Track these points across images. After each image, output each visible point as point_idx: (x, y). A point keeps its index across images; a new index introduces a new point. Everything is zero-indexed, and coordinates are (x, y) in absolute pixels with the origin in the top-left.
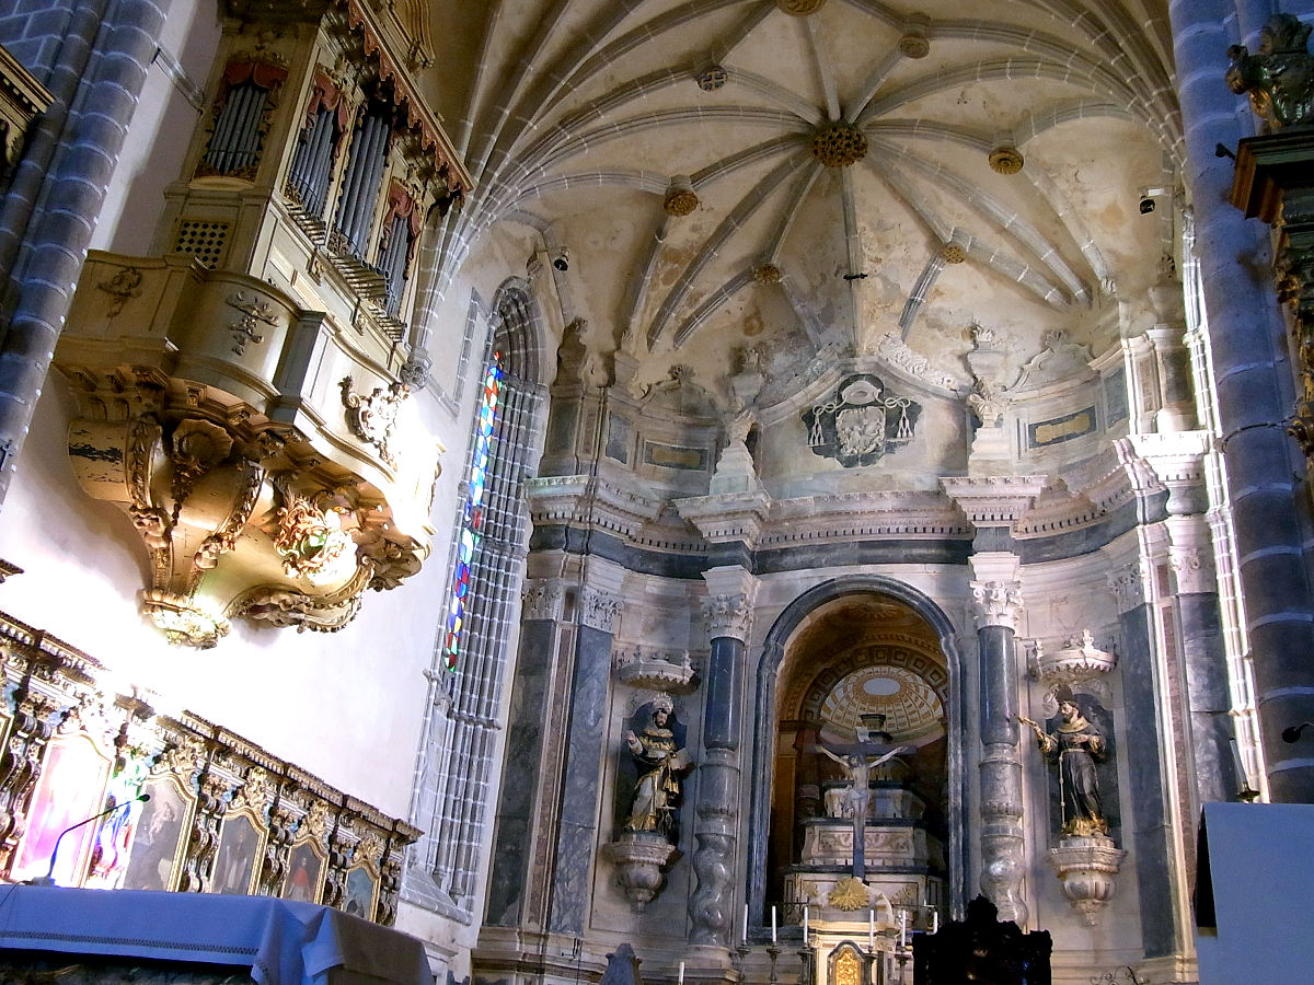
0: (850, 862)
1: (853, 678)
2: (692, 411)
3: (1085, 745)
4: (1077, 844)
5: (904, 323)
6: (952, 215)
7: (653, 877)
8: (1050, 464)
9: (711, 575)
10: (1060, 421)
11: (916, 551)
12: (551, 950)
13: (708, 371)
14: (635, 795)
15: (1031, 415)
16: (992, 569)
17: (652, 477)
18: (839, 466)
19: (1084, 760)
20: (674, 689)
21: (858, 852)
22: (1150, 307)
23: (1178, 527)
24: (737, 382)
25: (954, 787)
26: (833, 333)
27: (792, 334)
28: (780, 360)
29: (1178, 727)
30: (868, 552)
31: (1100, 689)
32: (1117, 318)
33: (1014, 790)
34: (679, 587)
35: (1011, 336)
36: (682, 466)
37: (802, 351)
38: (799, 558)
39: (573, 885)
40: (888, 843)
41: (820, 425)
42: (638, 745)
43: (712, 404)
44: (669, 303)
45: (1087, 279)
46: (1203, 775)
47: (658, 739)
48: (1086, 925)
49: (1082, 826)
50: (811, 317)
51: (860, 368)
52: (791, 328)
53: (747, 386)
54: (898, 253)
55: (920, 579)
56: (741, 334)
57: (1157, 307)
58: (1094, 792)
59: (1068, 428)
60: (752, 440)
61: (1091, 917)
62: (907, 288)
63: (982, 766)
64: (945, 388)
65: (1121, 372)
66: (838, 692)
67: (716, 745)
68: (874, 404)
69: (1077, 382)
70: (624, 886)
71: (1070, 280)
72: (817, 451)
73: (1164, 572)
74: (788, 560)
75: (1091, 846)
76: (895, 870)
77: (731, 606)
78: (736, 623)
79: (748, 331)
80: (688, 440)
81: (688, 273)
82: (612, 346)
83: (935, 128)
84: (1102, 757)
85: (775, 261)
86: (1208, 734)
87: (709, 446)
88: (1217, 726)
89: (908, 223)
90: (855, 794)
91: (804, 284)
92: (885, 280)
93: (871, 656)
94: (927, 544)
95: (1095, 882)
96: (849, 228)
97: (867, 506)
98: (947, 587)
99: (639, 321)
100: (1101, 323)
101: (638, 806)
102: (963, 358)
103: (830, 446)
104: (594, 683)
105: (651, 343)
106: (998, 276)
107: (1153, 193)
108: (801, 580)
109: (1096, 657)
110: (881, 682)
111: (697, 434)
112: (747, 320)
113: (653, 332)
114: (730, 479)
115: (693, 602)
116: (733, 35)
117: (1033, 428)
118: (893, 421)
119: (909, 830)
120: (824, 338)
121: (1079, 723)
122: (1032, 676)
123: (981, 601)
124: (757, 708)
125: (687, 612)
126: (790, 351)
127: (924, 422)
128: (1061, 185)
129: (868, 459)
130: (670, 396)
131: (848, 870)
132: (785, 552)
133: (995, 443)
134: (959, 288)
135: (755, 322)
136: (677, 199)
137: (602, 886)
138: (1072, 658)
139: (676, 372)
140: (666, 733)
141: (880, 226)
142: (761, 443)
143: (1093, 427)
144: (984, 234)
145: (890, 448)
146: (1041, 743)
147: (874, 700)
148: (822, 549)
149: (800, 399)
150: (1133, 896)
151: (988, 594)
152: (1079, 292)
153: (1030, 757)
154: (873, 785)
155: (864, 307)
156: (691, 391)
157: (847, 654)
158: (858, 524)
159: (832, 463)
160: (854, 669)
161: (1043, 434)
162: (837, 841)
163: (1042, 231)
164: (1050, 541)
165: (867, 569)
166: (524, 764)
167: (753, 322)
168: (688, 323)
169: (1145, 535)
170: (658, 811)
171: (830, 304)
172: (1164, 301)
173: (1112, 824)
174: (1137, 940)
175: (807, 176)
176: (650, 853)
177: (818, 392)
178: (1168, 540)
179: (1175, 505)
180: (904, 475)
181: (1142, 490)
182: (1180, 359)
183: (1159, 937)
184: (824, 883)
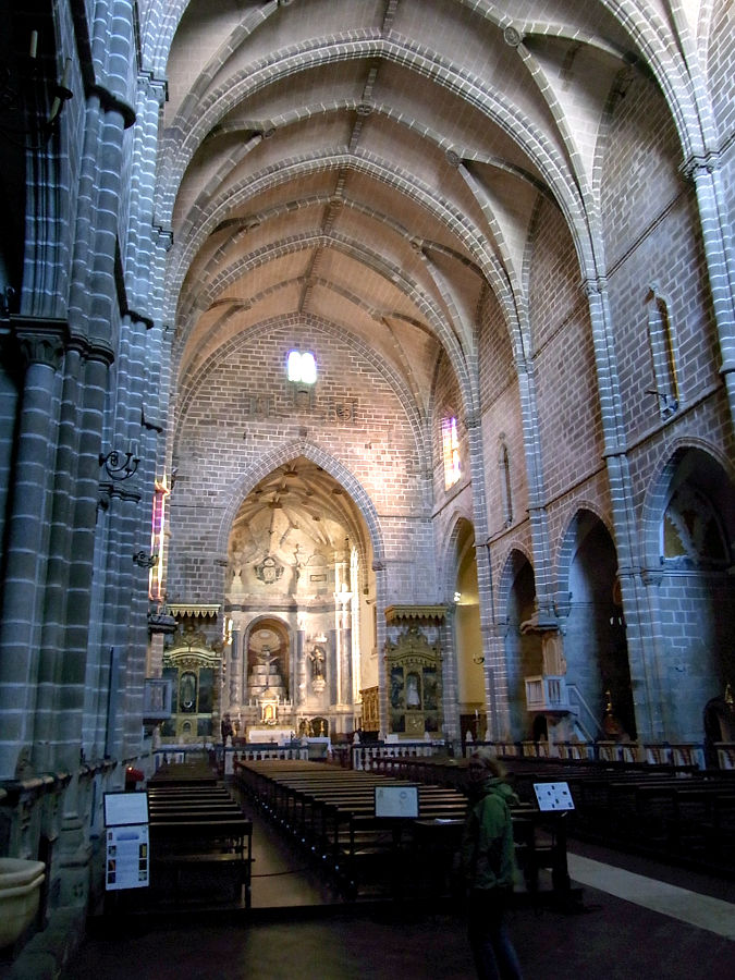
0: (265, 684)
1: (257, 632)
3: (320, 659)
5: (281, 543)
6: (297, 518)
8: (314, 588)
10: (317, 576)
11: (282, 609)
15: (311, 573)
16: (302, 616)
18: (264, 584)
19: (320, 662)
21: (267, 682)
22: (342, 555)
23: (345, 613)
25: (291, 668)
26: (263, 544)
27: (250, 541)
28: (247, 548)
29: (341, 658)
30: (271, 609)
31: (324, 646)
32: (334, 555)
33: (304, 669)
35: (307, 549)
37: (254, 547)
38: (254, 609)
40: (273, 679)
41: (259, 570)
45: (327, 540)
46: (345, 669)
49: (319, 677)
50: (257, 538)
51: (269, 555)
52: (250, 538)
53: (238, 555)
54: (282, 526)
55: (284, 616)
57: (344, 556)
58: (322, 670)
59: (319, 578)
60: (241, 574)
61: (319, 697)
62: (283, 534)
63: (298, 664)
64: (290, 563)
65: (334, 570)
66: (254, 636)
67: (235, 658)
68: (273, 566)
69: (322, 567)
71: (324, 540)
72: (258, 578)
73: (340, 623)
74: (251, 608)
75: (320, 683)
76: (275, 686)
77: (238, 622)
79: (237, 538)
84: (323, 662)
85: (250, 523)
89: (286, 518)
90: (266, 668)
91: (256, 530)
92: (278, 532)
93: (262, 627)
94: (285, 607)
95: (321, 689)
96: (272, 521)
98: (290, 618)
100: (330, 555)
102: (295, 554)
103: (262, 578)
106: (306, 534)
108: (255, 615)
109: (325, 640)
110: (265, 633)
114: (237, 587)
117: (311, 577)
118: (277, 572)
119: (277, 676)
120: (260, 545)
121: (319, 654)
122: (308, 641)
123: (299, 623)
124: (244, 645)
126: (249, 546)
127: (285, 573)
129: (272, 582)
131: (265, 686)
132: (250, 606)
133: (303, 583)
134: (295, 535)
138: (319, 640)
141: (279, 520)
142: (243, 575)
143: (325, 580)
145: (277, 580)
146: (311, 658)
148: (260, 607)
149: (253, 562)
150: (329, 692)
151: (301, 622)
152: (325, 543)
155: (273, 540)
158: (270, 601)
159: (262, 583)
160: (258, 630)
161: (314, 578)
162: (260, 679)
163: (319, 531)
164: (314, 608)
165: (271, 613)
167: (239, 536)
169: (338, 613)
171: (262, 536)
173: (324, 677)
174: (328, 701)
175: (264, 508)
177: (259, 561)
178: (342, 616)
179: (345, 608)
180: (280, 588)
181: (337, 603)
182: (348, 570)
183: (334, 701)
184: (259, 690)
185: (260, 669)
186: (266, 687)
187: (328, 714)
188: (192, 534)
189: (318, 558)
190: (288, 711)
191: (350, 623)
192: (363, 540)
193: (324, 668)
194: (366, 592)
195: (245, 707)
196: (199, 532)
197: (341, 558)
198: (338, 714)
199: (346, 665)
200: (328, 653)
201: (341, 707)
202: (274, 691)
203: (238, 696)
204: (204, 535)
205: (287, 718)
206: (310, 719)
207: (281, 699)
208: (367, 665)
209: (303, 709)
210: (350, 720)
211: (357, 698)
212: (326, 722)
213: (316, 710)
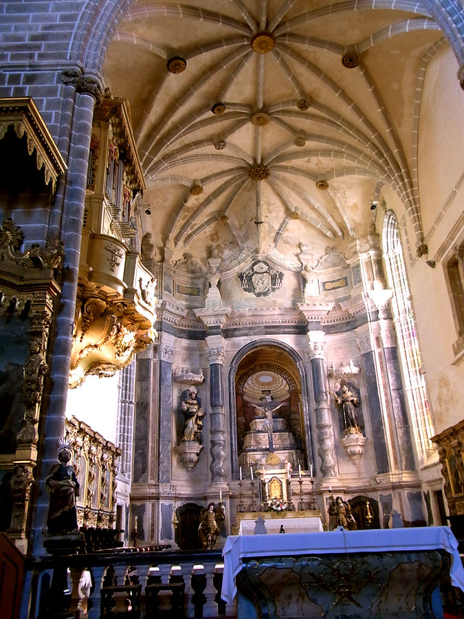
0: (268, 447)
1: (255, 376)
2: (193, 272)
3: (352, 401)
4: (352, 436)
5: (275, 241)
6: (295, 201)
7: (195, 458)
8: (331, 297)
9: (210, 339)
10: (334, 281)
11: (286, 330)
12: (161, 490)
13: (198, 256)
14: (185, 427)
15: (323, 279)
16: (315, 337)
17: (179, 299)
18: (254, 296)
19: (352, 406)
20: (196, 384)
21: (271, 443)
22: (368, 241)
23: (384, 324)
24: (211, 261)
25: (306, 417)
26: (249, 244)
27: (231, 243)
28: (227, 253)
29: (386, 394)
30: (269, 330)
31: (355, 381)
32: (356, 245)
33: (327, 418)
34: (194, 343)
35: (314, 248)
36: (190, 294)
37: (236, 250)
38: (242, 332)
39: (165, 464)
40: (280, 439)
41: (246, 279)
42: (185, 407)
43: (201, 269)
44: (184, 228)
45: (343, 228)
46: (396, 411)
47: (192, 404)
48: (354, 464)
49: (353, 430)
50: (240, 237)
51: (260, 257)
52: (231, 240)
53: (214, 263)
54: (274, 214)
55: (288, 340)
56: (210, 242)
57: (371, 242)
58: (356, 418)
59: (337, 284)
60: (219, 285)
61: (357, 462)
62: (277, 227)
63: (316, 410)
64: (292, 267)
65: (358, 266)
66: (249, 381)
67: (216, 406)
68: (266, 272)
69: (340, 267)
70: (183, 462)
71: (337, 229)
72: (245, 290)
73: (378, 339)
74: (237, 332)
75: (355, 436)
76: (284, 449)
77: (218, 351)
78: (220, 358)
79: (212, 240)
80: (192, 284)
81: (192, 217)
82: (162, 245)
83: (295, 170)
84: (357, 405)
85: (226, 214)
86: (396, 397)
87: (201, 286)
88: (399, 394)
89: (279, 203)
90: (267, 421)
91: (237, 224)
92: (269, 224)
93: (261, 367)
94: (289, 327)
95: (358, 449)
96: (258, 204)
97: (268, 313)
98: (298, 343)
99: (172, 235)
100: (350, 246)
101: (187, 431)
102: (297, 255)
103: (251, 289)
104: (166, 383)
105: (176, 244)
106: (309, 224)
107: (375, 203)
108: (243, 341)
109: (355, 370)
110: (265, 377)
111: (195, 281)
112: (212, 236)
113: (177, 239)
114: (213, 301)
115: (200, 349)
116: (231, 130)
117: (324, 284)
118: (273, 279)
119: (287, 434)
120: (245, 245)
121: (349, 394)
122: (330, 376)
123: (312, 349)
124: (230, 390)
125: (198, 353)
126: (230, 249)
127: (285, 280)
128: (339, 195)
129: (265, 294)
130: (184, 265)
131: (267, 450)
132: (235, 329)
133: (312, 289)
134: (295, 229)
135: (215, 237)
136: (195, 189)
137: (175, 463)
138: (346, 370)
139: (186, 256)
140: (195, 402)
141: (269, 204)
142: (222, 286)
143: (347, 285)
144: (305, 209)
145: (273, 290)
146: (337, 401)
147: (263, 384)
148: (250, 328)
149: (237, 269)
150: (371, 453)
151: (315, 346)
152: (340, 234)
153: (331, 405)
154: (274, 417)
155: (262, 235)
156: (192, 264)
157: (252, 366)
158: (265, 319)
159: (251, 295)
160: (255, 373)
161: (328, 286)
162: (261, 439)
163: (328, 211)
164: (333, 326)
165: (268, 337)
166: (143, 417)
167: (215, 236)
168: (190, 236)
169: (372, 326)
170: (195, 432)
171: (247, 232)
172: (373, 240)
173: (362, 429)
174: (373, 467)
175: (243, 182)
176: (193, 449)
177: (245, 267)
178: (379, 328)
179: (381, 315)
180: (280, 301)
181: (369, 309)
182: (379, 262)
183: (383, 467)
184: (258, 455)
185: (259, 424)
186: (270, 450)
187: (374, 490)
188: (12, 32)
189: (332, 257)
190: (307, 486)
191: (394, 337)
192: (406, 166)
193: (360, 417)
194: (423, 250)
195: (235, 484)
196: (30, 28)
197: (367, 246)
198: (395, 487)
199: (396, 404)
200: (363, 392)
201: (398, 475)
202: (282, 456)
203: (224, 465)
204: (40, 31)
205: (306, 499)
206: (346, 498)
207: (294, 468)
208: (444, 382)
209: (332, 483)
210: (416, 498)
211: (427, 453)
212: (374, 504)
213: (354, 485)
